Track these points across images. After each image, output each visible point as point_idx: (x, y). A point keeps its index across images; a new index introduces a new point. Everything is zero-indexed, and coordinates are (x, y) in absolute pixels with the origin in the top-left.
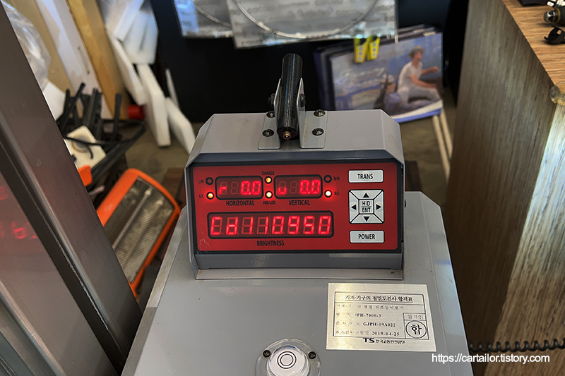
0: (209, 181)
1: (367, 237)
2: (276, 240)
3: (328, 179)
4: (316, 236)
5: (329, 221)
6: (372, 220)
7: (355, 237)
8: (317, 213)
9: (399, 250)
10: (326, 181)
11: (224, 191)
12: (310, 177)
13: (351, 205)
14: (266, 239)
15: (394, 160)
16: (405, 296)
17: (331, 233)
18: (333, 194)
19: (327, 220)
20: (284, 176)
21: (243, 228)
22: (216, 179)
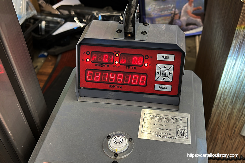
0: (88, 53)
1: (163, 88)
2: (118, 85)
4: (138, 85)
5: (145, 78)
6: (167, 80)
7: (157, 87)
8: (140, 74)
9: (178, 95)
10: (146, 58)
11: (95, 59)
12: (138, 55)
13: (157, 71)
14: (114, 85)
15: (181, 50)
16: (179, 118)
17: (145, 85)
18: (149, 65)
20: (125, 54)
21: (103, 78)
22: (91, 52)
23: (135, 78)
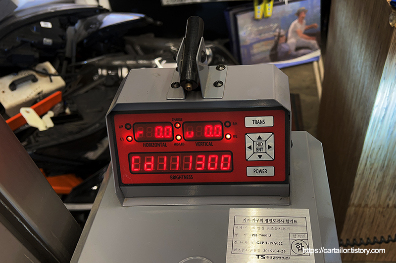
0: (127, 127)
1: (260, 171)
2: (185, 174)
3: (228, 124)
4: (219, 171)
5: (230, 158)
6: (265, 158)
7: (250, 171)
8: (220, 153)
9: (287, 181)
10: (226, 126)
11: (141, 135)
12: (213, 122)
13: (247, 145)
14: (178, 174)
15: (282, 108)
16: (291, 219)
17: (231, 169)
18: (232, 137)
19: (228, 158)
20: (191, 122)
21: (158, 165)
22: (134, 125)
23: (213, 159)
